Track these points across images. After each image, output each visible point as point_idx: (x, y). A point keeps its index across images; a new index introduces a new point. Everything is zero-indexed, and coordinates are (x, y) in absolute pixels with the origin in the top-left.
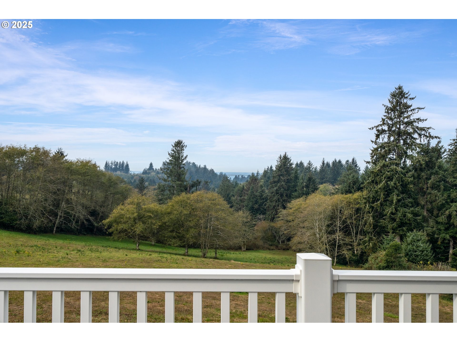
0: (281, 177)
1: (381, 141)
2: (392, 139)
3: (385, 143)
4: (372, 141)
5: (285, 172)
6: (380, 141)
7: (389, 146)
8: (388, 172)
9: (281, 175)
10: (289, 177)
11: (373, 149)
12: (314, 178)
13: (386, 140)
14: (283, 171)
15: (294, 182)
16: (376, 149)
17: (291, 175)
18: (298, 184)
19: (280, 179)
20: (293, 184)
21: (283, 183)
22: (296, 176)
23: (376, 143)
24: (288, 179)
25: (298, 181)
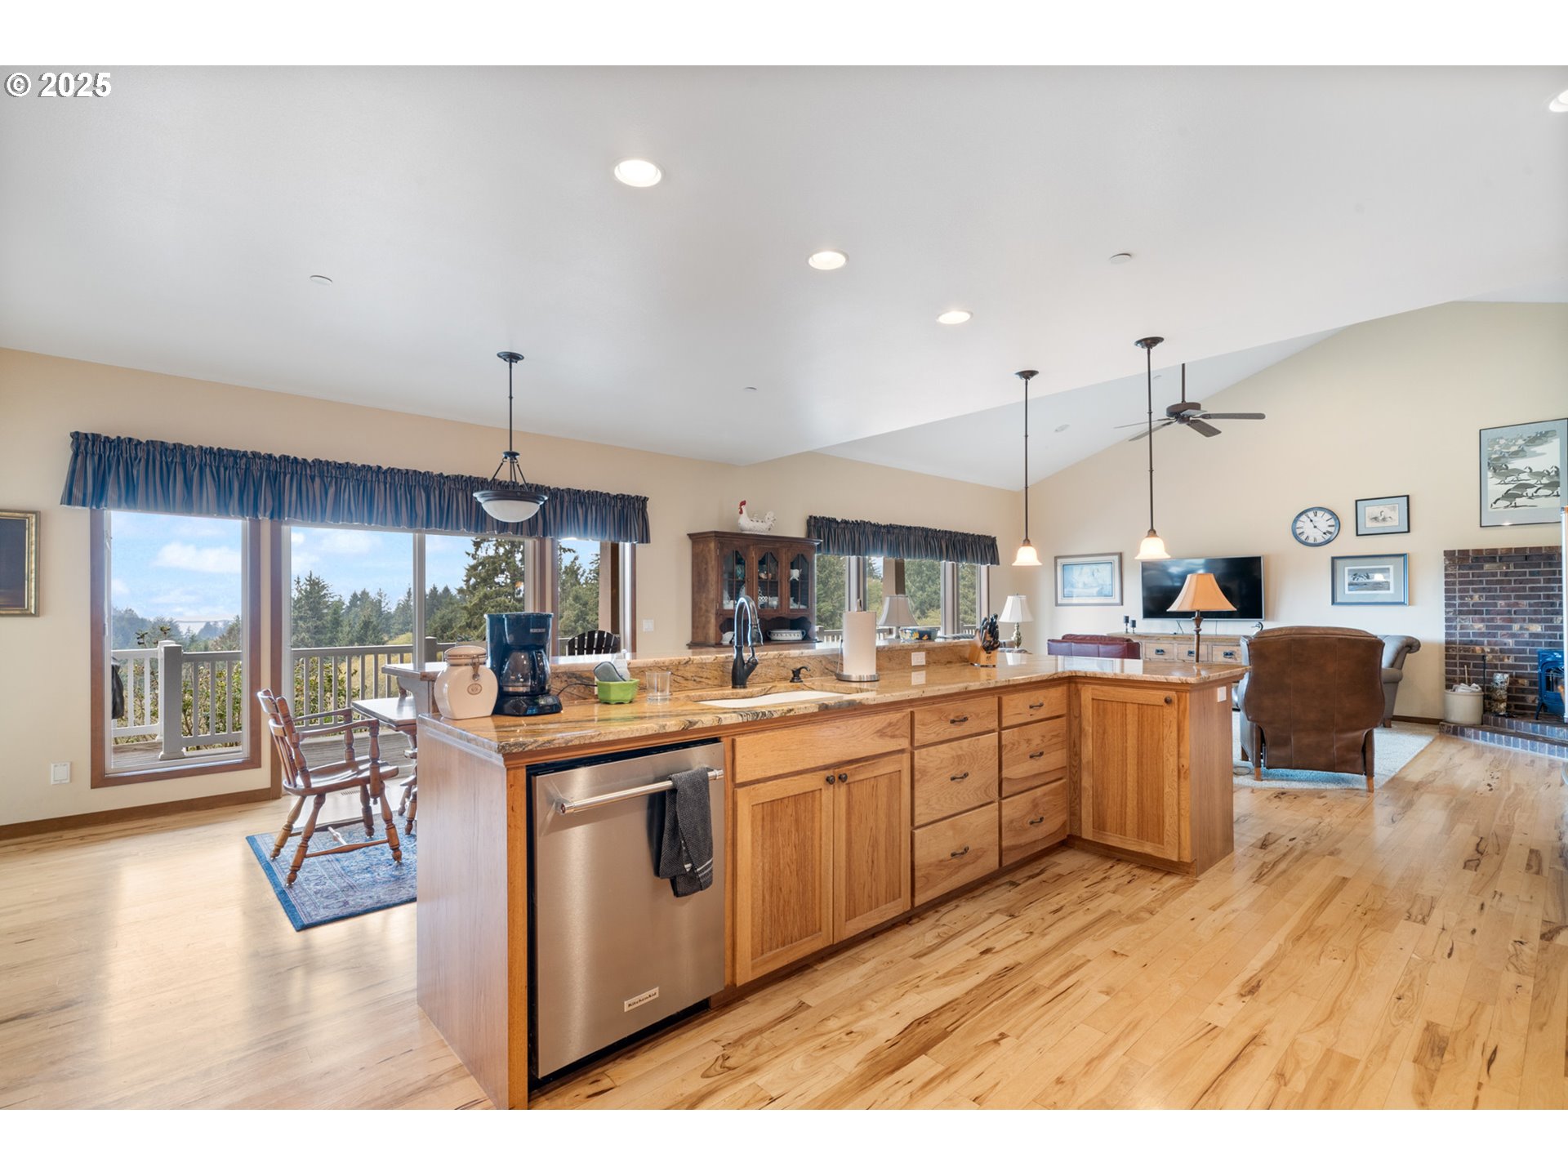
0: (301, 623)
1: (484, 554)
2: (501, 551)
3: (491, 557)
4: (469, 554)
5: (309, 612)
6: (482, 553)
7: (494, 563)
8: (493, 607)
9: (301, 618)
10: (319, 623)
11: (468, 567)
12: (375, 623)
13: (491, 552)
14: (305, 610)
15: (332, 632)
16: (474, 568)
17: (326, 618)
18: (340, 634)
19: (297, 626)
20: (329, 635)
21: (303, 634)
22: (335, 619)
23: (474, 557)
24: (316, 627)
25: (339, 629)
